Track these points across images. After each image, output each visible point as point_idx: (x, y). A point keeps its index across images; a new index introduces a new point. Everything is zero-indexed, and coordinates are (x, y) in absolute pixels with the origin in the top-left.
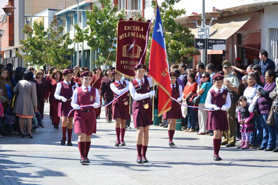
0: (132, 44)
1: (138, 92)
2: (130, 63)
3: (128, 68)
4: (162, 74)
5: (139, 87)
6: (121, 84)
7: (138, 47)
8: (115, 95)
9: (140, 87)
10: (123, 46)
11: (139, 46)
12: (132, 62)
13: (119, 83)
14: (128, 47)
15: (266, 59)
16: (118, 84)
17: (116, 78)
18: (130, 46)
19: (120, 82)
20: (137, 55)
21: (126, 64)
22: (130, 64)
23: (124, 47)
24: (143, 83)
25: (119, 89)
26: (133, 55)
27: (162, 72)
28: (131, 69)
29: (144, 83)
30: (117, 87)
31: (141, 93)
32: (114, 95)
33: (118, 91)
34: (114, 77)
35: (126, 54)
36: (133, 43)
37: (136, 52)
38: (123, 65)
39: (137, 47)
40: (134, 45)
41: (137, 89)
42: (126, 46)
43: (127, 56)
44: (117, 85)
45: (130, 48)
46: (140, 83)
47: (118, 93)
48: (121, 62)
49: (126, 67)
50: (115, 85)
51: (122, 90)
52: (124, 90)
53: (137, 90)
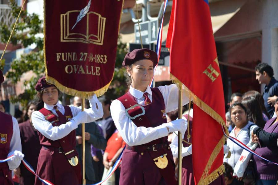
0: (84, 7)
1: (138, 123)
2: (79, 58)
3: (76, 70)
4: (205, 72)
5: (140, 111)
6: (58, 112)
7: (100, 16)
8: (44, 141)
9: (143, 109)
10: (62, 15)
11: (103, 16)
12: (86, 54)
13: (54, 112)
14: (73, 17)
15: (269, 79)
16: (51, 112)
17: (45, 98)
18: (78, 13)
19: (55, 107)
20: (97, 39)
21: (70, 62)
22: (81, 60)
23: (64, 18)
24: (148, 100)
25: (54, 125)
26: (87, 37)
27: (205, 67)
28: (84, 72)
29: (151, 100)
30: (50, 120)
31: (147, 126)
32: (41, 141)
33: (50, 128)
34: (41, 95)
35: (70, 36)
36: (86, 5)
37: (94, 30)
38: (62, 64)
39: (98, 16)
40: (90, 10)
41: (136, 116)
42: (68, 13)
43: (73, 40)
44: (50, 116)
45: (79, 18)
46: (141, 100)
47: (51, 133)
48: (58, 57)
49: (69, 69)
50: (45, 115)
51: (63, 126)
52: (67, 127)
53: (134, 118)
